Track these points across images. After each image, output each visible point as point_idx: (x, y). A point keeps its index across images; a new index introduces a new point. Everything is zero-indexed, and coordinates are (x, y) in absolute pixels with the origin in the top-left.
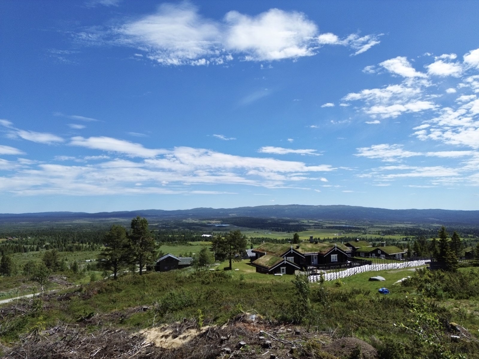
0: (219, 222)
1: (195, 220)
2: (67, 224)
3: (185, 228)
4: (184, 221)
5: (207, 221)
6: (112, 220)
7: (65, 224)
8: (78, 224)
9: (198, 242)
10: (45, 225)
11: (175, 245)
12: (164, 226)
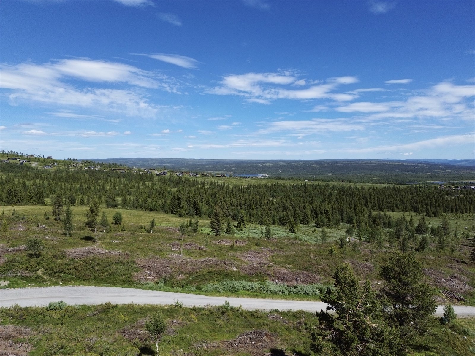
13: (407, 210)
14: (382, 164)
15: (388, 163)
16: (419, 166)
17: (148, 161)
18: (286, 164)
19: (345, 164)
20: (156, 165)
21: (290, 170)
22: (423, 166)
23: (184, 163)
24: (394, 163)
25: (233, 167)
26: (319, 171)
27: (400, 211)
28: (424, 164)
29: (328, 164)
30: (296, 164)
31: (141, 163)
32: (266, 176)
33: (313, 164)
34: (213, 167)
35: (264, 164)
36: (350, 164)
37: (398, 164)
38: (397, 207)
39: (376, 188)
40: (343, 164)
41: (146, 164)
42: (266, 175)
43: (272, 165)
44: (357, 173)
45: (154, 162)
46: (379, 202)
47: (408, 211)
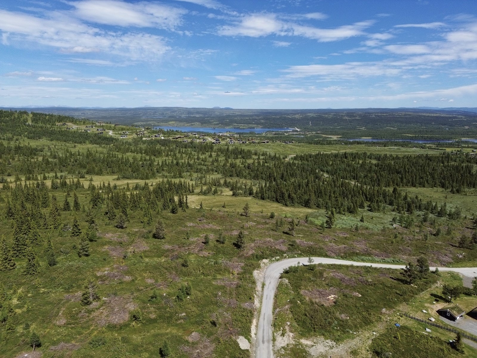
13: (435, 185)
14: (418, 115)
15: (424, 114)
16: (458, 118)
17: (175, 111)
18: (316, 115)
19: (378, 116)
20: (184, 115)
21: (320, 123)
22: (461, 118)
23: (211, 113)
24: (430, 115)
25: (262, 119)
26: (351, 125)
27: (430, 187)
28: (462, 115)
29: (360, 116)
30: (327, 116)
31: (169, 113)
32: (297, 131)
33: (344, 116)
34: (242, 119)
35: (293, 116)
36: (384, 116)
37: (435, 115)
38: (427, 182)
39: (410, 156)
40: (375, 115)
41: (175, 114)
42: (297, 129)
43: (302, 116)
44: (390, 126)
45: (182, 112)
46: (413, 179)
47: (436, 187)
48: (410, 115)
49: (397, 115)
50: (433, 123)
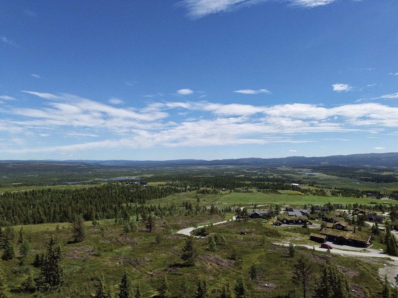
0: (310, 170)
1: (288, 168)
2: (194, 169)
3: (279, 176)
4: (279, 168)
5: (299, 169)
6: (223, 166)
7: (193, 169)
8: (201, 170)
9: (287, 191)
10: (181, 170)
11: (269, 192)
12: (262, 173)
16: (81, 167)
22: (84, 166)
24: (60, 164)
36: (21, 166)
37: (64, 165)
44: (30, 174)
48: (45, 165)
49: (33, 165)
50: (65, 171)
